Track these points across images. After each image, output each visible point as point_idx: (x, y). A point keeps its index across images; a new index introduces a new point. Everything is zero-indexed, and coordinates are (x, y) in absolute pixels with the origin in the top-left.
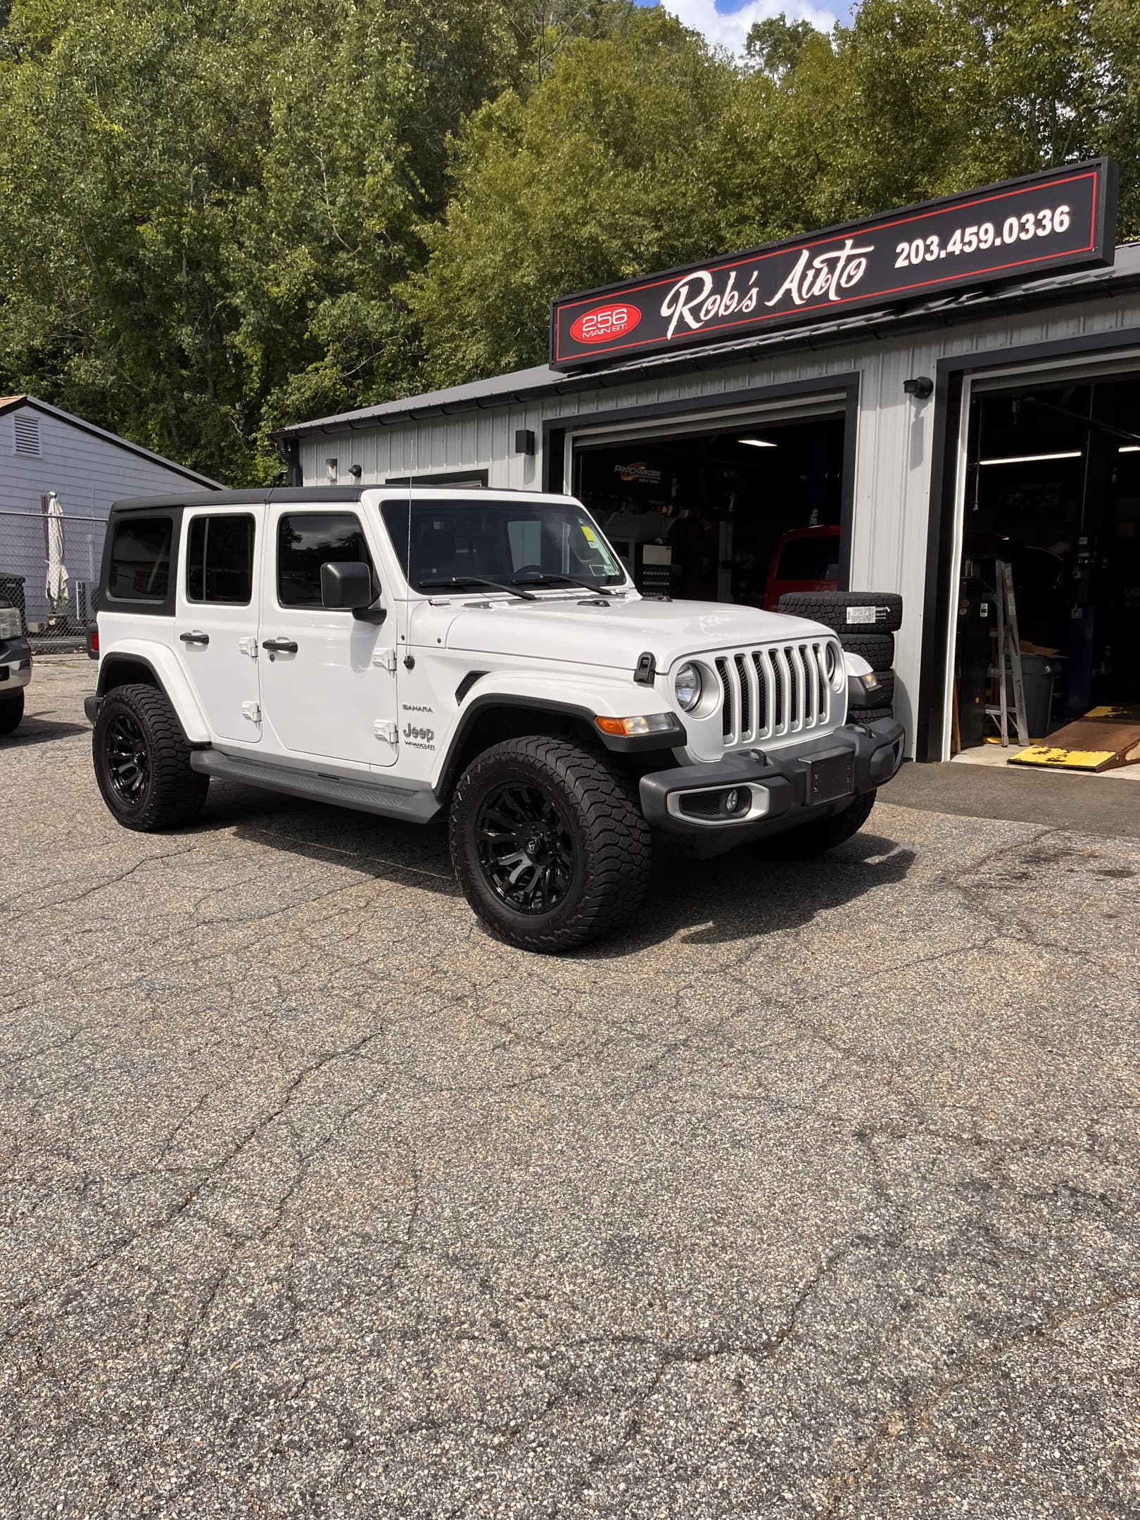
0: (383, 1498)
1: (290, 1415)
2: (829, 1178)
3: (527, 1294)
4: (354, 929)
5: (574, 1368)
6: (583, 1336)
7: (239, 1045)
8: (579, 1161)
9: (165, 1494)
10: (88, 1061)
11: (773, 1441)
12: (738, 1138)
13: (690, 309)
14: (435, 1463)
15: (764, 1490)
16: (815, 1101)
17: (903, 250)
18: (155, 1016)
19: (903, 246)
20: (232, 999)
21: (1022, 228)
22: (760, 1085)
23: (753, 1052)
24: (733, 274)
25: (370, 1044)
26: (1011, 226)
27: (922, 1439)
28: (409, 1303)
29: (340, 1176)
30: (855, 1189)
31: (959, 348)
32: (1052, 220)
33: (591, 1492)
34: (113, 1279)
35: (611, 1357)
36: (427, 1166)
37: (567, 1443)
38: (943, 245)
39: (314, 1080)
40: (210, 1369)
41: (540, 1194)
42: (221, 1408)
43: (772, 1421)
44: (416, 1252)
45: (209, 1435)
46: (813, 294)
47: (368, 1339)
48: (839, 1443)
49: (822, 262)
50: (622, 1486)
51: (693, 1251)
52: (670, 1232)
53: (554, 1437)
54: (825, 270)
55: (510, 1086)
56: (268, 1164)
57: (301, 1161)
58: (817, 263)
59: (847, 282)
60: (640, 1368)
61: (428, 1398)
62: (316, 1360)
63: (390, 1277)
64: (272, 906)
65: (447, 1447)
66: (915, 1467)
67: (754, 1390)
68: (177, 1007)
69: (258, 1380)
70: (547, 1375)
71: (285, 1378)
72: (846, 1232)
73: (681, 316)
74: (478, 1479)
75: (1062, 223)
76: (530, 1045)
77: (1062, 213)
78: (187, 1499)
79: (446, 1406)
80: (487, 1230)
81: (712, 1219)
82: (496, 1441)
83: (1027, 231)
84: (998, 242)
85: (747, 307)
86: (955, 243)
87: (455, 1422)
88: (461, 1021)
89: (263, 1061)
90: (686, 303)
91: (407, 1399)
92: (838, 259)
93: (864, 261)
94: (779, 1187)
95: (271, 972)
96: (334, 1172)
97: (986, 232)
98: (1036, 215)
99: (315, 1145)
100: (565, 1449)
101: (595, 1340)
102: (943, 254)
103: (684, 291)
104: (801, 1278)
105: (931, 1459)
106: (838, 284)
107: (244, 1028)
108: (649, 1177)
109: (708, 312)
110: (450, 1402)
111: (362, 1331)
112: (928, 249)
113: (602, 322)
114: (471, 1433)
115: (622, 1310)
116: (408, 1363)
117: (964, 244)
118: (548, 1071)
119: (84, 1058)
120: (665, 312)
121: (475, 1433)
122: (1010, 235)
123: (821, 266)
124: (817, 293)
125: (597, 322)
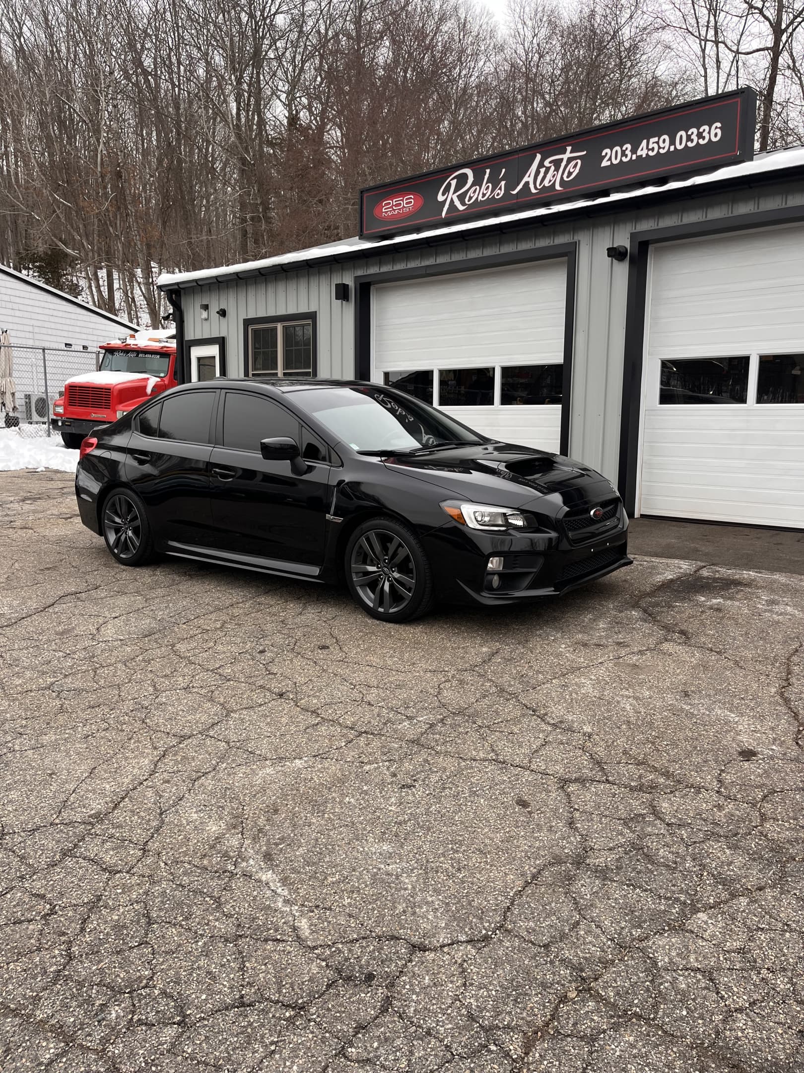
0: (203, 1059)
1: (140, 1001)
2: (536, 817)
3: (317, 907)
4: (212, 644)
5: (347, 959)
6: (355, 936)
7: (123, 731)
8: (360, 809)
9: (45, 1061)
10: (10, 745)
11: (485, 1008)
12: (475, 789)
13: (458, 196)
14: (242, 1033)
15: (476, 1044)
16: (530, 762)
17: (606, 154)
18: (62, 710)
19: (608, 151)
20: (120, 696)
21: (689, 139)
22: (493, 750)
23: (488, 727)
24: (488, 171)
25: (216, 728)
26: (681, 136)
27: (590, 1003)
28: (231, 916)
29: (188, 824)
30: (554, 824)
31: (646, 226)
32: (709, 133)
33: (353, 1050)
34: (18, 904)
35: (374, 950)
36: (251, 815)
37: (338, 1015)
38: (634, 151)
39: (175, 755)
40: (84, 968)
41: (331, 833)
42: (90, 997)
43: (485, 993)
44: (239, 878)
45: (80, 1016)
46: (544, 186)
47: (200, 943)
48: (532, 1008)
49: (550, 162)
50: (376, 1045)
51: (437, 872)
52: (421, 859)
53: (329, 1010)
54: (553, 168)
55: (315, 756)
56: (136, 817)
57: (161, 814)
58: (547, 162)
59: (568, 177)
60: (394, 957)
61: (241, 986)
62: (161, 960)
63: (219, 898)
64: (153, 628)
65: (252, 1020)
66: (584, 1025)
67: (474, 971)
68: (79, 704)
69: (119, 976)
70: (327, 965)
71: (138, 974)
72: (546, 855)
73: (452, 202)
74: (272, 1043)
75: (716, 135)
76: (332, 725)
77: (716, 128)
78: (61, 1065)
79: (253, 991)
80: (291, 861)
81: (452, 848)
82: (287, 1014)
83: (692, 141)
84: (672, 148)
85: (498, 194)
86: (642, 150)
87: (259, 1002)
88: (284, 709)
89: (138, 741)
90: (454, 193)
91: (225, 986)
92: (562, 159)
93: (579, 162)
94: (501, 824)
95: (150, 676)
96: (184, 822)
97: (664, 141)
98: (698, 130)
99: (172, 802)
100: (336, 1018)
101: (364, 938)
102: (634, 157)
103: (454, 183)
104: (512, 889)
105: (595, 1018)
106: (562, 178)
107: (127, 718)
108: (410, 820)
110: (256, 987)
111: (197, 937)
112: (624, 154)
113: (396, 205)
114: (270, 1010)
115: (385, 915)
116: (228, 960)
117: (649, 150)
118: (344, 744)
119: (6, 742)
120: (440, 198)
121: (273, 1009)
122: (681, 144)
123: (549, 165)
124: (547, 185)
125: (393, 205)
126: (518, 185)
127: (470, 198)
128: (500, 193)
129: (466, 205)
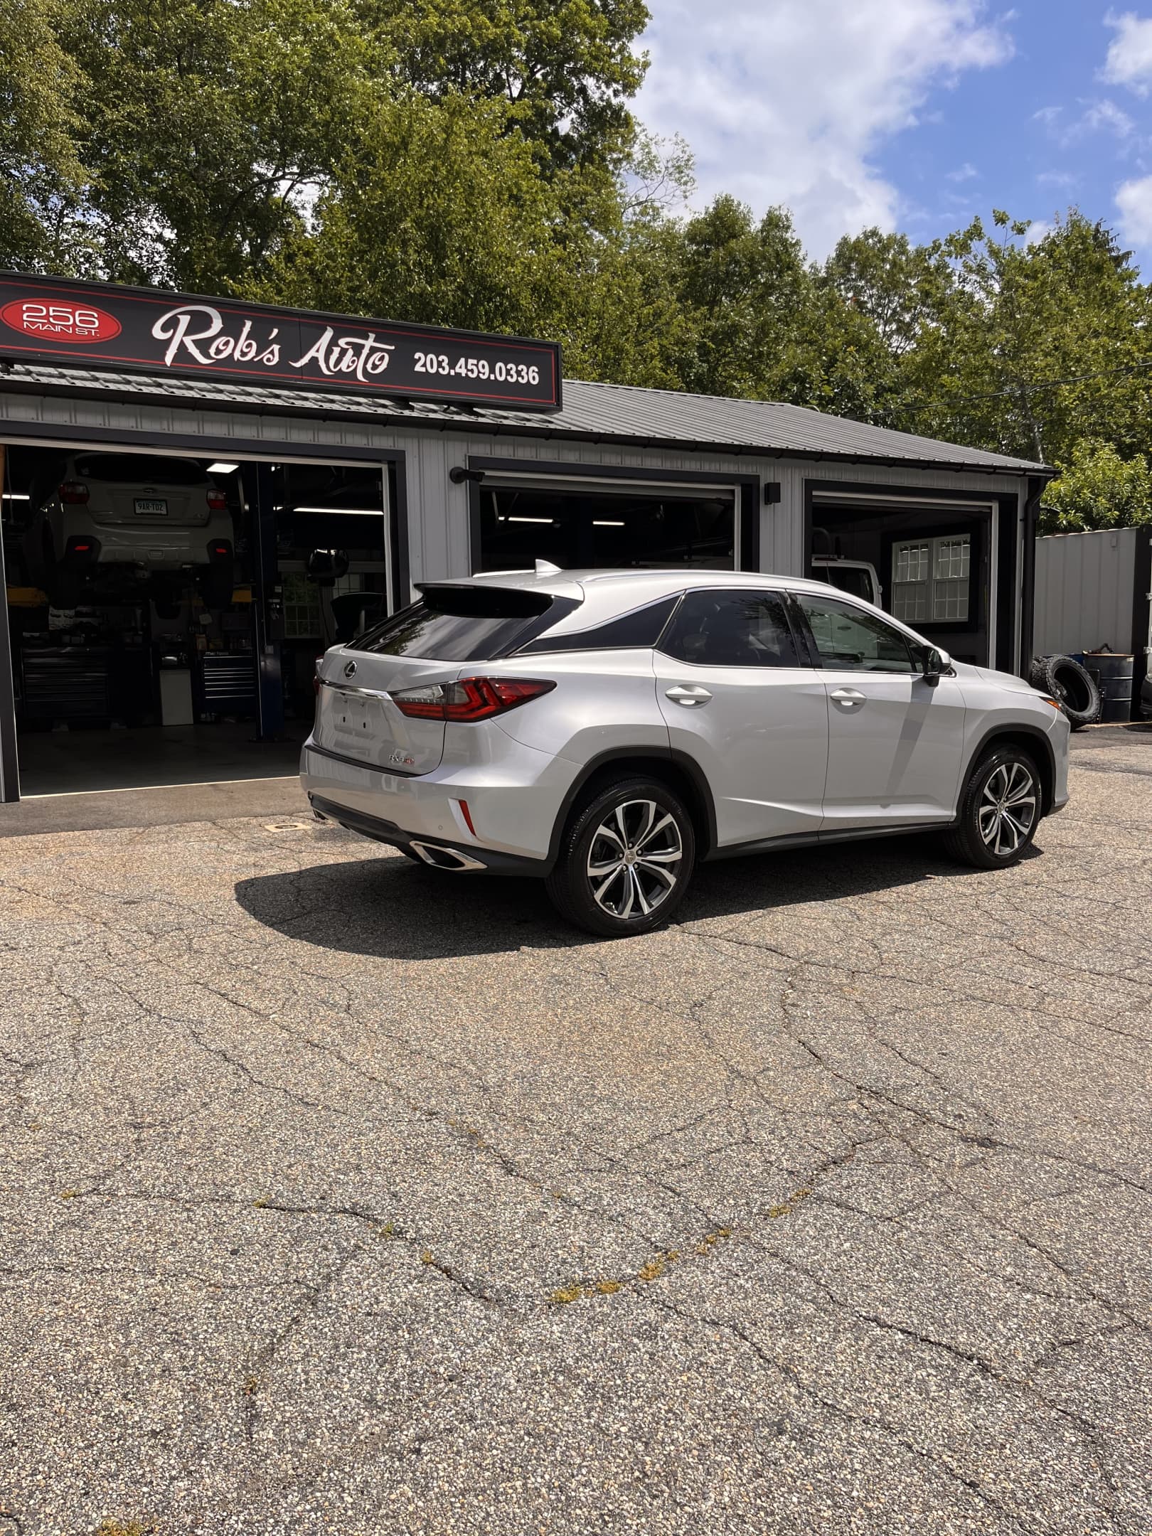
13: (193, 341)
17: (420, 358)
19: (422, 355)
21: (508, 372)
24: (248, 324)
26: (500, 368)
31: (482, 450)
32: (527, 374)
38: (452, 366)
46: (339, 370)
49: (347, 343)
54: (350, 352)
58: (342, 342)
59: (373, 369)
73: (182, 346)
75: (534, 378)
77: (534, 371)
83: (512, 377)
84: (492, 377)
85: (269, 360)
86: (460, 367)
90: (187, 333)
92: (363, 346)
93: (387, 357)
97: (483, 367)
98: (517, 367)
102: (452, 373)
103: (185, 321)
106: (365, 369)
112: (440, 364)
113: (55, 318)
120: (157, 333)
122: (501, 375)
123: (346, 347)
124: (344, 369)
125: (48, 315)
126: (302, 357)
127: (218, 351)
128: (273, 356)
129: (212, 358)
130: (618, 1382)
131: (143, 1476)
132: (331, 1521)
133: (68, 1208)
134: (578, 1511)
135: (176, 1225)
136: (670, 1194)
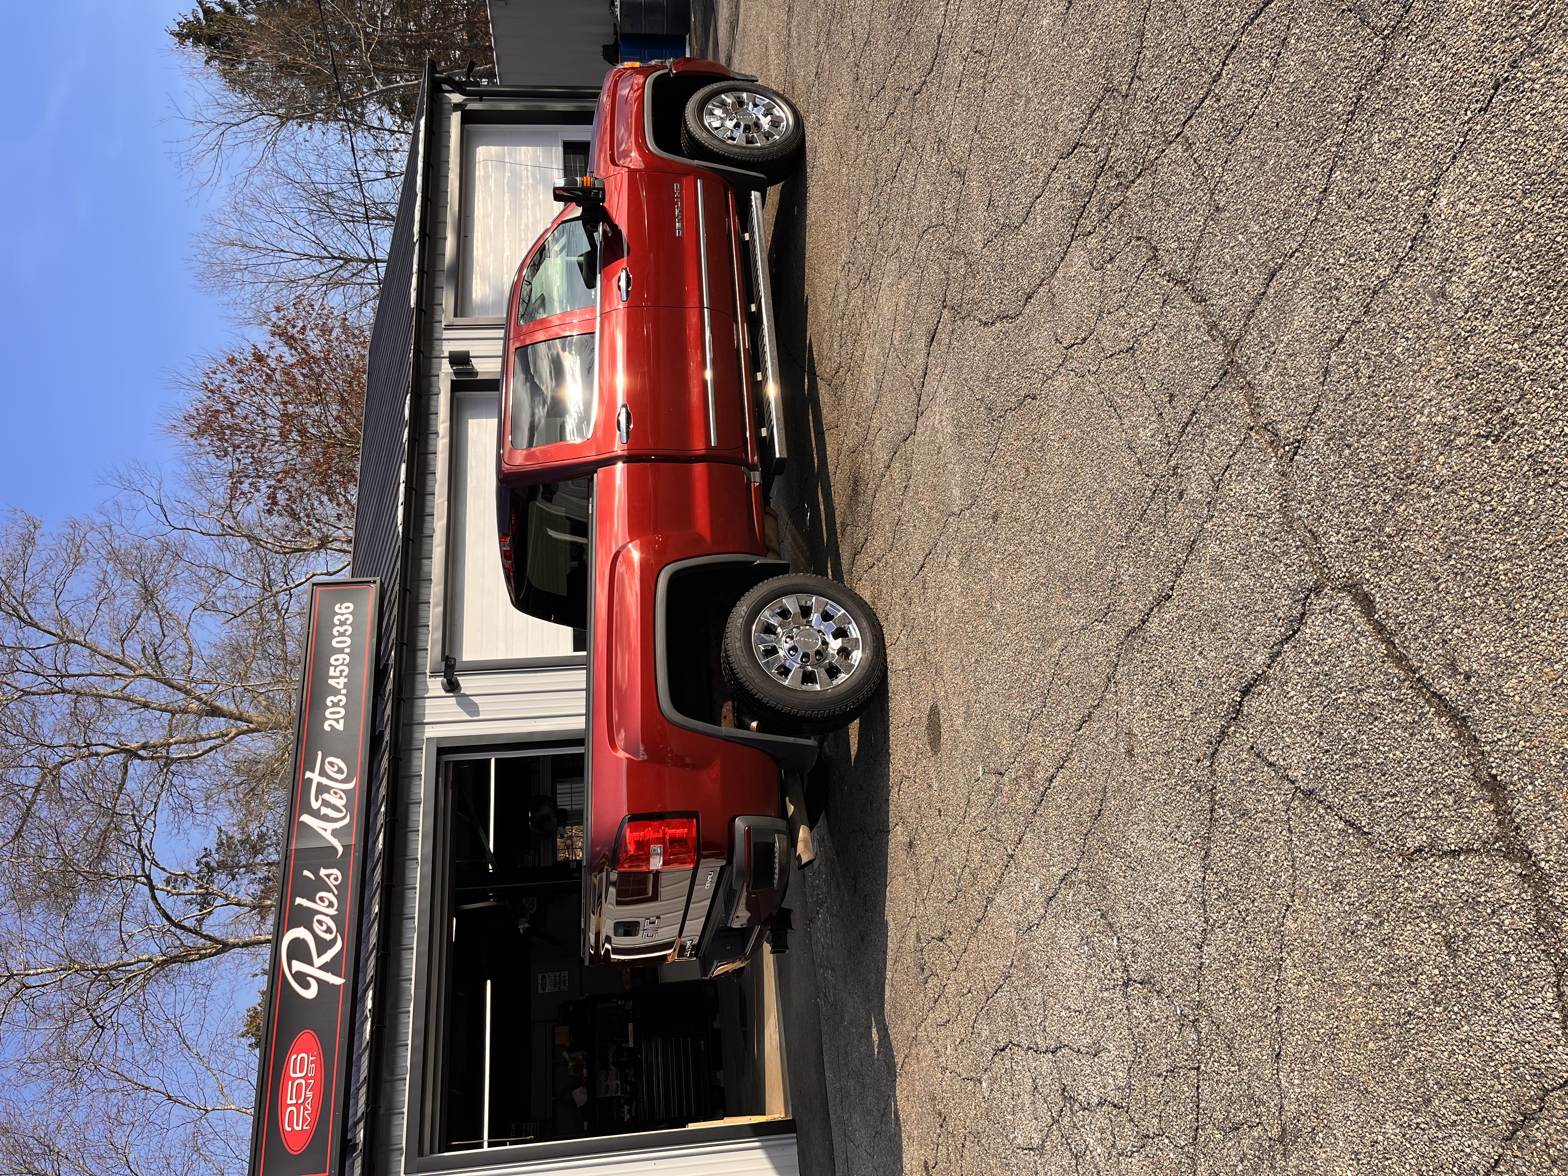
13: (319, 956)
17: (330, 725)
19: (327, 723)
21: (342, 634)
24: (299, 901)
26: (338, 642)
31: (424, 659)
32: (342, 614)
38: (336, 692)
46: (344, 806)
49: (317, 800)
54: (326, 796)
58: (315, 805)
59: (342, 773)
73: (323, 968)
75: (347, 608)
77: (340, 608)
83: (346, 630)
84: (348, 650)
85: (336, 879)
86: (338, 683)
90: (311, 963)
92: (319, 784)
93: (330, 759)
98: (337, 625)
102: (344, 691)
103: (297, 966)
106: (342, 781)
109: (329, 930)
112: (335, 705)
113: (298, 1098)
117: (341, 675)
120: (311, 993)
122: (345, 642)
123: (320, 801)
124: (344, 802)
125: (297, 1105)
126: (332, 846)
128: (332, 875)
129: (336, 937)
130: (1391, 469)
131: (1498, 961)
132: (1544, 763)
133: (1213, 1051)
134: (1531, 502)
135: (1229, 940)
136: (1189, 428)
